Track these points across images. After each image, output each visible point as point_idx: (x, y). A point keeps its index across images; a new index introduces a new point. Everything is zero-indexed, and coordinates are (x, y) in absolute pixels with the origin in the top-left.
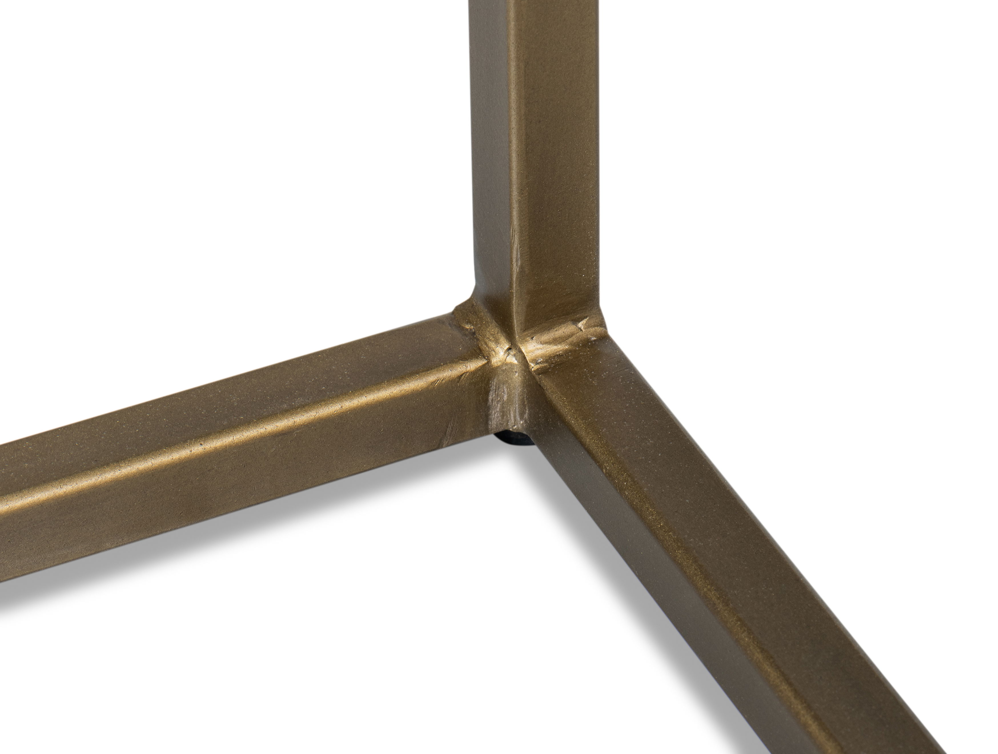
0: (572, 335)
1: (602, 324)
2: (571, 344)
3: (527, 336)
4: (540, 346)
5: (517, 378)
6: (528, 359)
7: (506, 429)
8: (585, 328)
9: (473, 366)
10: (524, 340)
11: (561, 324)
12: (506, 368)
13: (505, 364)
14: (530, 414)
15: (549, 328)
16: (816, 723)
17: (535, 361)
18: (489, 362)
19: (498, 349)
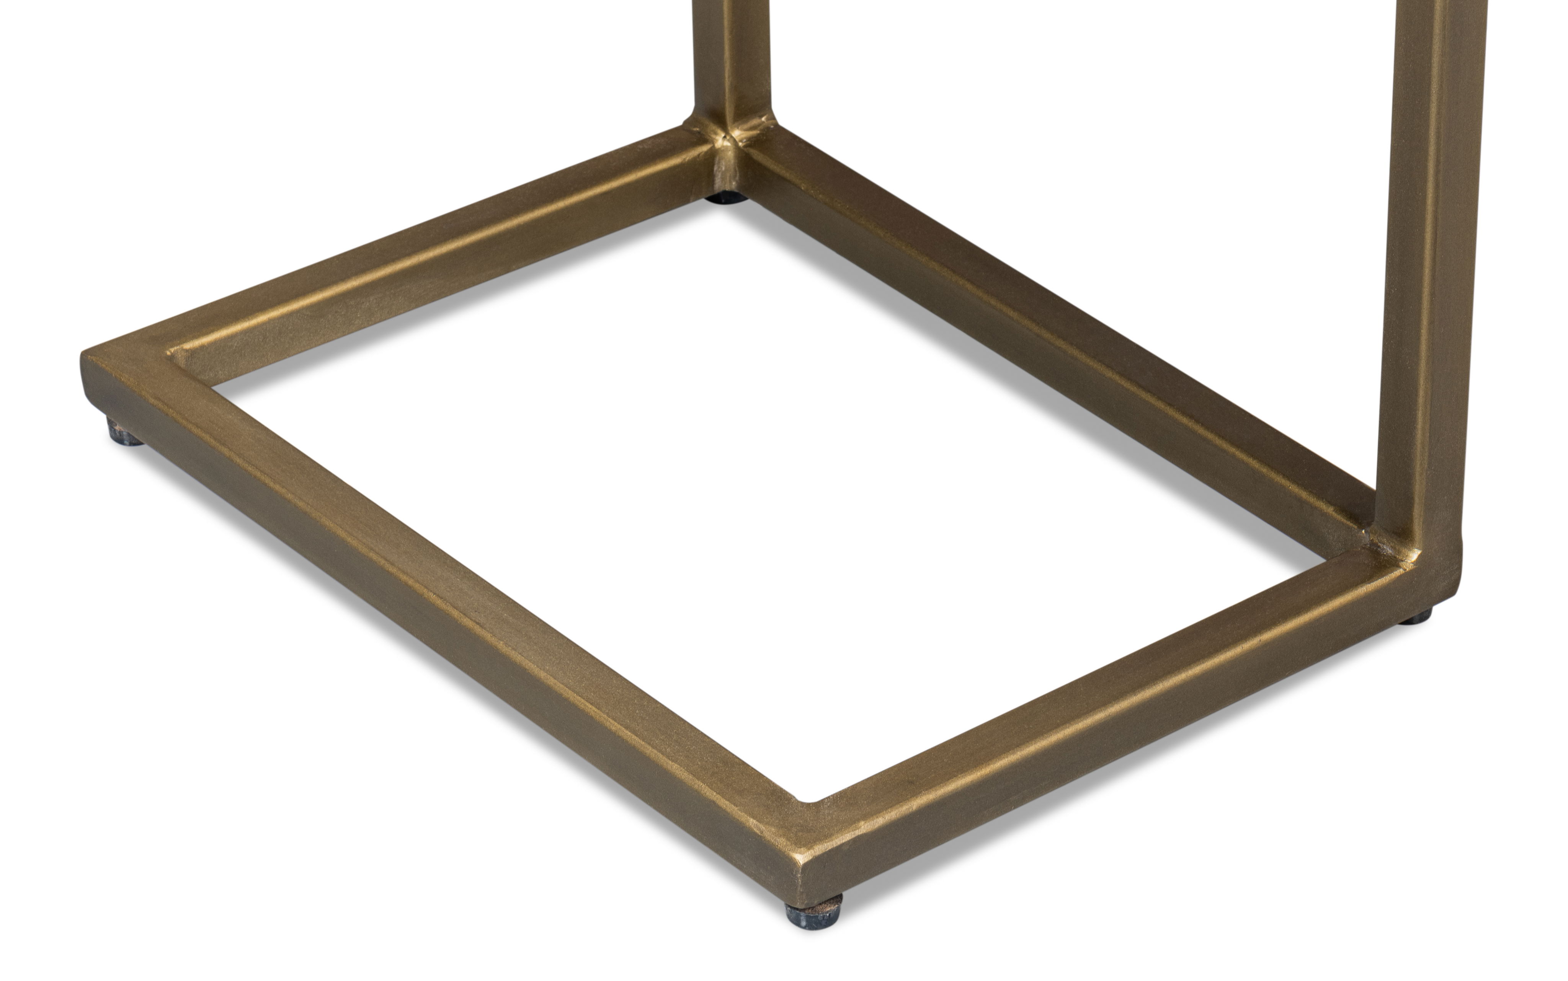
0: (759, 125)
1: (774, 118)
2: (760, 130)
3: (735, 127)
4: (743, 132)
5: (730, 155)
6: (737, 140)
7: (724, 189)
8: (767, 121)
9: (705, 148)
10: (733, 129)
11: (753, 118)
12: (724, 149)
13: (723, 146)
14: (740, 176)
15: (746, 122)
16: (969, 283)
17: (741, 141)
18: (714, 146)
19: (717, 138)
